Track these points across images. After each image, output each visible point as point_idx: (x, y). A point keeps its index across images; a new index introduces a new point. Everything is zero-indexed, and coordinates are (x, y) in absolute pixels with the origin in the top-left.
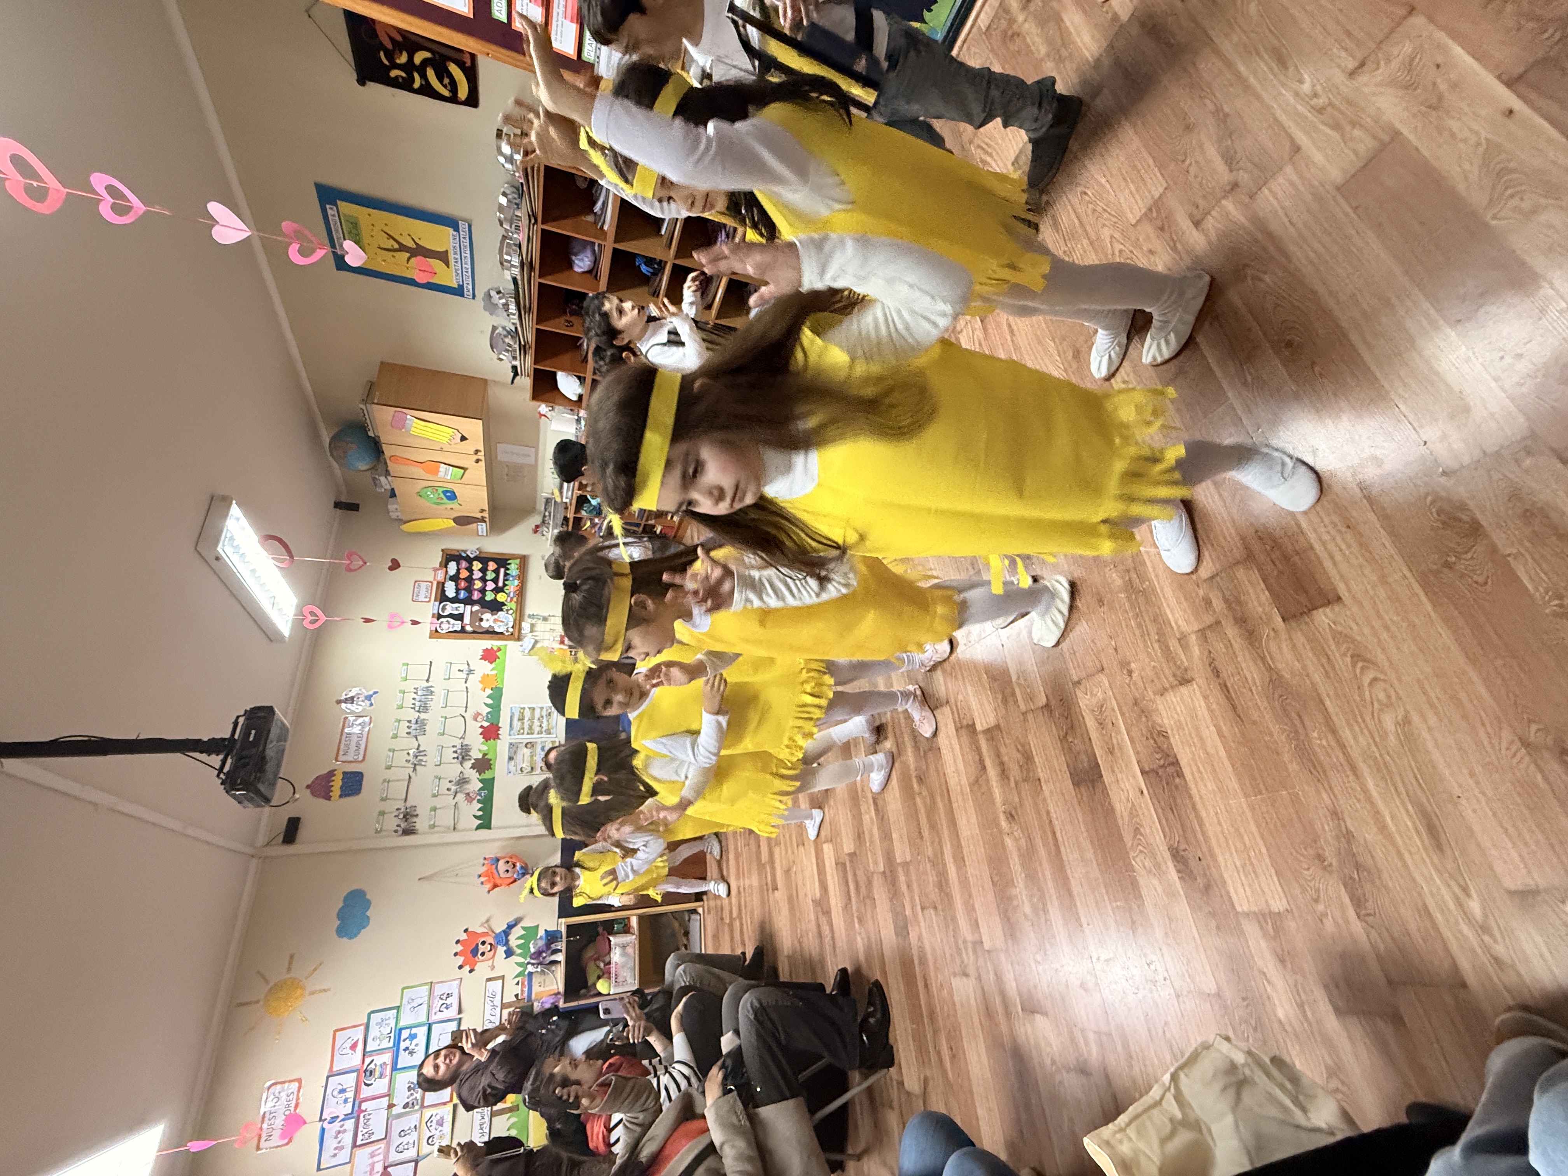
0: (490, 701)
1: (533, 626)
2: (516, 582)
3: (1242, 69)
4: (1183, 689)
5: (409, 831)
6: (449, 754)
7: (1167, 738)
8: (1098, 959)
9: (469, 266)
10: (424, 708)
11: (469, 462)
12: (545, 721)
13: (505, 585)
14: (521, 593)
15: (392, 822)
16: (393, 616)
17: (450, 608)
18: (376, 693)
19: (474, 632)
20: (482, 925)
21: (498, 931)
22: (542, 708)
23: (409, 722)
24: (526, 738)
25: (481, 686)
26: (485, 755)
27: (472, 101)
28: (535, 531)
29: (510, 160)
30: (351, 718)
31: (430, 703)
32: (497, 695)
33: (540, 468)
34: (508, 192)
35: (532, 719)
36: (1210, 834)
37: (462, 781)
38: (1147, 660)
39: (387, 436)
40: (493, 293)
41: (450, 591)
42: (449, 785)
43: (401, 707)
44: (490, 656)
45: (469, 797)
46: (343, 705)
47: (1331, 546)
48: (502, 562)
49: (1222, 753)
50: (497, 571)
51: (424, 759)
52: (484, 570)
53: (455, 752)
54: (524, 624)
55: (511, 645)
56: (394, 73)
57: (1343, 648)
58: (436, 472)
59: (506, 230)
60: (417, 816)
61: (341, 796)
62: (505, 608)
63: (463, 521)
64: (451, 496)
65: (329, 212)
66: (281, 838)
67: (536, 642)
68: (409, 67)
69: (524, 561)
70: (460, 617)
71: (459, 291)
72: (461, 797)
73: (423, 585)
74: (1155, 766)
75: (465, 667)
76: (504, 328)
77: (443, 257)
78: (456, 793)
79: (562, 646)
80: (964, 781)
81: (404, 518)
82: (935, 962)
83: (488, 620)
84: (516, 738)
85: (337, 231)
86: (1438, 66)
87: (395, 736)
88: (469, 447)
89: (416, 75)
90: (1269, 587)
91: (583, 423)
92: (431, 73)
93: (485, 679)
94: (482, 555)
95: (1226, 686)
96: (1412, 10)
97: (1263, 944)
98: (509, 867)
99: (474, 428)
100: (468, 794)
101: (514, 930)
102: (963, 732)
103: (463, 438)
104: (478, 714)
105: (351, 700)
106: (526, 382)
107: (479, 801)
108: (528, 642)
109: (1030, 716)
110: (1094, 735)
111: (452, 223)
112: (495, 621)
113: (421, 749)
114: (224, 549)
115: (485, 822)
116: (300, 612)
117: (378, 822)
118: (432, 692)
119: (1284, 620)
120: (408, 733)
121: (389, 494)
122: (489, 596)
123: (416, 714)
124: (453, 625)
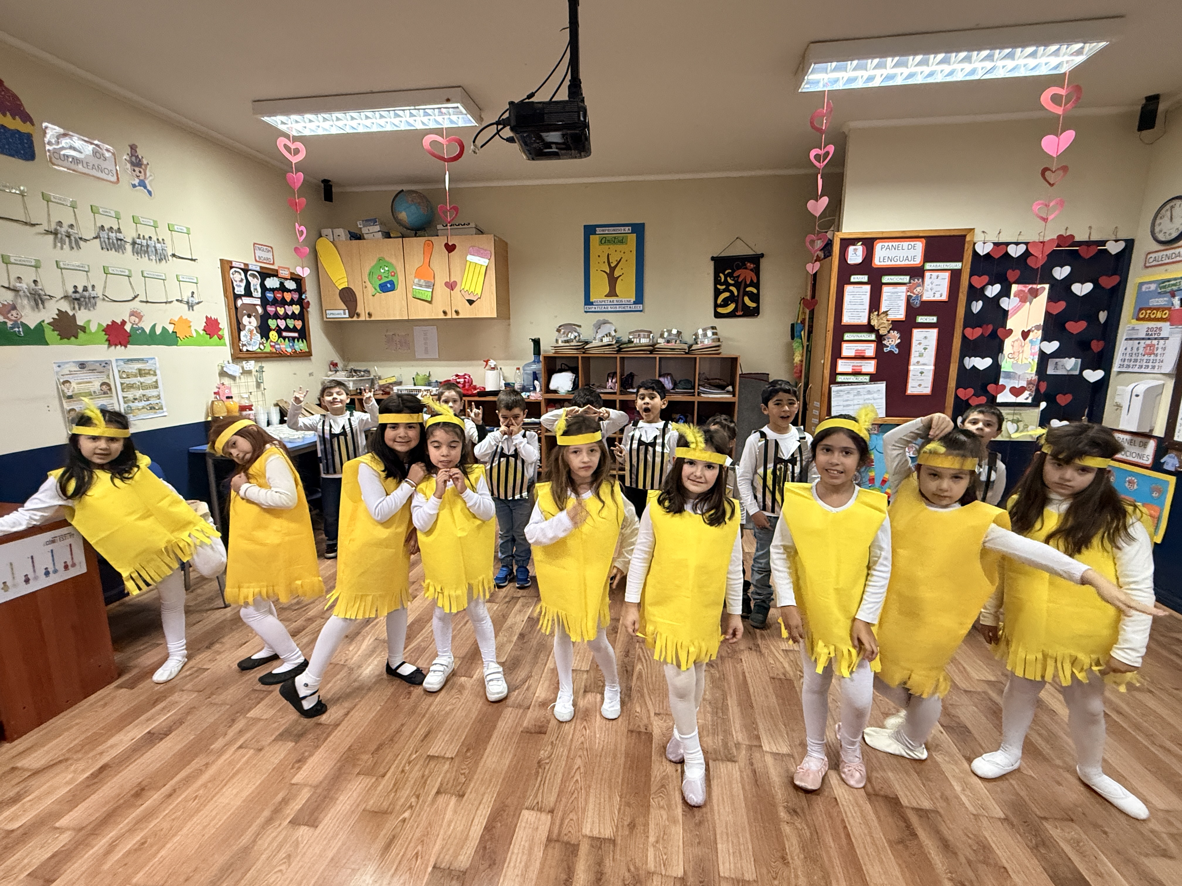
0: (158, 331)
1: (249, 372)
2: (288, 350)
6: (81, 280)
9: (610, 309)
10: (138, 250)
11: (441, 305)
12: (143, 403)
13: (284, 338)
14: (279, 356)
17: (255, 283)
18: (150, 193)
23: (119, 230)
25: (176, 319)
26: (83, 329)
27: (717, 315)
31: (145, 257)
32: (167, 339)
35: (142, 386)
37: (37, 299)
39: (456, 243)
41: (272, 283)
42: (27, 280)
43: (137, 221)
44: (212, 327)
50: (294, 330)
51: (66, 247)
52: (294, 316)
54: (251, 362)
56: (721, 275)
58: (420, 278)
63: (348, 295)
64: (386, 288)
65: (627, 228)
67: (233, 378)
68: (726, 283)
69: (307, 355)
70: (248, 293)
71: (588, 302)
73: (269, 255)
75: (196, 299)
77: (612, 293)
84: (113, 368)
85: (614, 230)
87: (93, 210)
88: (461, 306)
89: (724, 287)
93: (187, 324)
94: (306, 314)
99: (485, 311)
103: (471, 302)
104: (140, 317)
108: (234, 369)
111: (639, 300)
113: (82, 243)
120: (101, 228)
121: (356, 231)
122: (272, 323)
123: (130, 240)
124: (240, 286)
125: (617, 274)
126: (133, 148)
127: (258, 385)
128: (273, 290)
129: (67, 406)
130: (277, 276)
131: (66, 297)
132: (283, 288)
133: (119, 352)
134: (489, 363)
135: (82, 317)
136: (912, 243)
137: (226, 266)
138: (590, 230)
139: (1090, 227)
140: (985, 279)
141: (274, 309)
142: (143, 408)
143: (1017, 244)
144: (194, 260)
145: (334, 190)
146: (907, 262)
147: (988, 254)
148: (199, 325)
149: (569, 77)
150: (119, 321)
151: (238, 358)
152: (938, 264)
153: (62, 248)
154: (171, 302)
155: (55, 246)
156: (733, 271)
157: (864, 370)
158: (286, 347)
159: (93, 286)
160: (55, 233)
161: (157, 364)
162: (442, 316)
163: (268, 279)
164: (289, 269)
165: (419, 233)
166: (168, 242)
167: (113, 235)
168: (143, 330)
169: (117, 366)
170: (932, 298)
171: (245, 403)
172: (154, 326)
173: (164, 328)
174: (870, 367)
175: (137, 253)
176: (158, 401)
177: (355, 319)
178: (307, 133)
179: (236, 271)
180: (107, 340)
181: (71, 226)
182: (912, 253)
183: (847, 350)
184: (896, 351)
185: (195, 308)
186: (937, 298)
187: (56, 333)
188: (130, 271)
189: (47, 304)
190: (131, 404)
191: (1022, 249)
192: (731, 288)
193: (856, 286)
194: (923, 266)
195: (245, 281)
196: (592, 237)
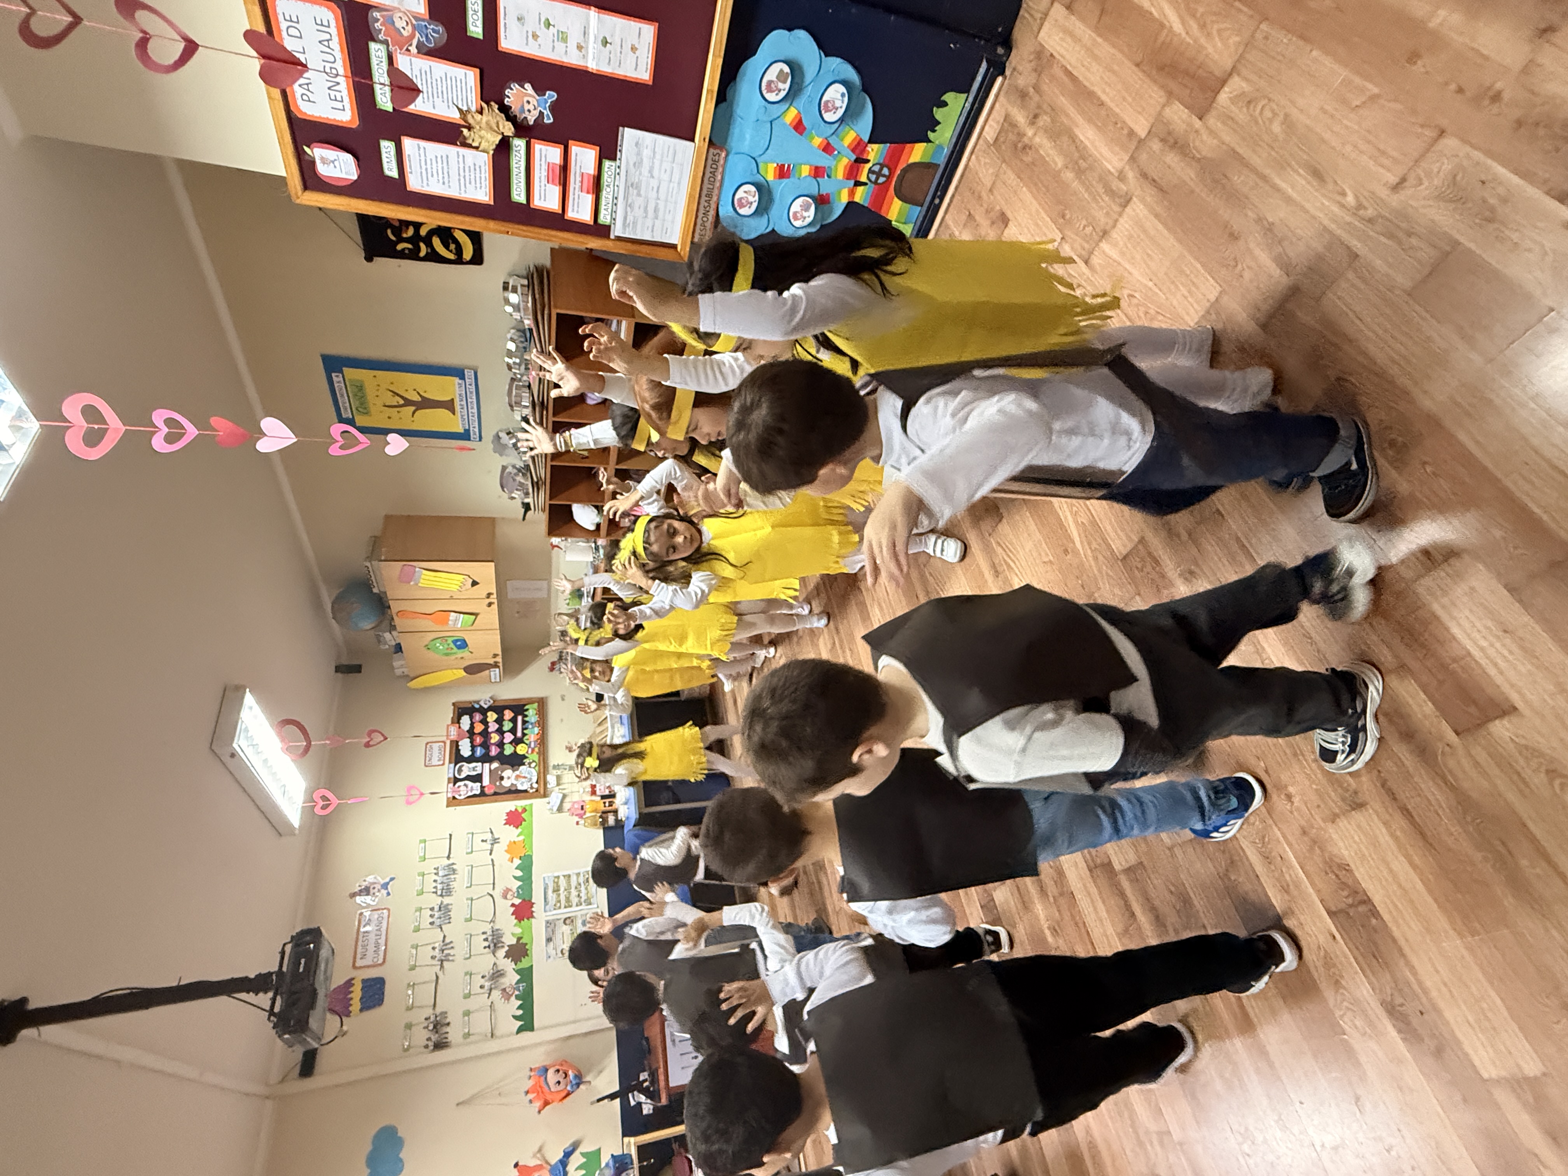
0: (519, 873)
1: (559, 778)
2: (536, 730)
3: (1278, 181)
4: (1357, 815)
5: (440, 1046)
6: (479, 943)
7: (1349, 871)
8: (1323, 1146)
9: (475, 410)
10: (447, 891)
11: (480, 606)
12: (583, 888)
13: (524, 735)
14: (543, 741)
15: (421, 1035)
16: (410, 788)
17: (467, 769)
18: (392, 879)
19: (495, 794)
20: (534, 1156)
21: (553, 1162)
22: (578, 874)
23: (432, 909)
24: (563, 913)
25: (508, 856)
26: (519, 939)
27: (478, 259)
28: (552, 669)
29: (517, 308)
30: (367, 914)
31: (454, 885)
32: (526, 865)
33: (552, 600)
34: (515, 337)
35: (568, 889)
36: (1428, 984)
37: (497, 975)
38: (1307, 783)
39: (395, 592)
40: (503, 435)
41: (466, 751)
42: (482, 982)
43: (421, 893)
44: (514, 819)
45: (505, 993)
46: (358, 899)
47: (1491, 652)
48: (519, 708)
49: (1420, 886)
50: (514, 720)
51: (451, 952)
52: (500, 721)
53: (486, 940)
54: (549, 777)
55: (537, 804)
56: (400, 247)
57: (1534, 763)
58: (446, 621)
59: (515, 374)
60: (448, 1024)
61: (361, 1010)
62: (526, 761)
63: (473, 669)
64: (462, 644)
65: (335, 379)
66: (297, 1070)
67: (564, 796)
68: (416, 239)
69: (542, 704)
70: (478, 778)
71: (465, 436)
72: (496, 994)
73: (436, 746)
74: (1343, 906)
75: (488, 836)
76: (514, 467)
77: (449, 406)
78: (491, 990)
79: (594, 798)
80: (1110, 931)
81: (412, 675)
82: (1114, 1161)
83: (510, 777)
84: (552, 915)
85: (342, 396)
86: (1483, 182)
87: (417, 930)
88: (480, 591)
89: (422, 246)
90: (1431, 698)
91: (601, 551)
92: (436, 242)
93: (512, 847)
94: (497, 704)
95: (1407, 810)
96: (1442, 133)
97: (1526, 1117)
98: (560, 1077)
99: (486, 571)
100: (504, 990)
101: (572, 1158)
102: (1098, 872)
103: (474, 583)
104: (507, 891)
105: (366, 891)
106: (540, 518)
107: (517, 998)
108: (555, 798)
109: (1177, 851)
110: (1259, 869)
111: (458, 373)
112: (517, 777)
113: (447, 940)
114: (240, 743)
115: (527, 1023)
116: (310, 799)
117: (405, 1038)
118: (454, 870)
119: (1457, 733)
120: (432, 923)
121: (393, 650)
122: (508, 750)
123: (439, 899)
124: (472, 788)
125: (416, 398)
126: (352, 894)
128: (473, 747)
131: (494, 953)
132: (470, 734)
133: (538, 909)
137: (453, 801)
144: (450, 836)
145: (346, 663)
146: (335, 44)
148: (512, 833)
150: (512, 909)
151: (544, 792)
154: (492, 861)
155: (452, 960)
157: (591, 170)
159: (484, 933)
160: (442, 960)
161: (550, 874)
162: (495, 607)
163: (462, 753)
164: (448, 725)
166: (436, 863)
169: (550, 911)
172: (515, 878)
173: (517, 868)
174: (584, 157)
175: (451, 892)
177: (501, 665)
179: (457, 792)
180: (528, 919)
182: (307, 26)
183: (546, 198)
184: (551, 96)
185: (497, 837)
187: (523, 959)
188: (467, 899)
189: (500, 967)
193: (407, 169)
195: (467, 782)
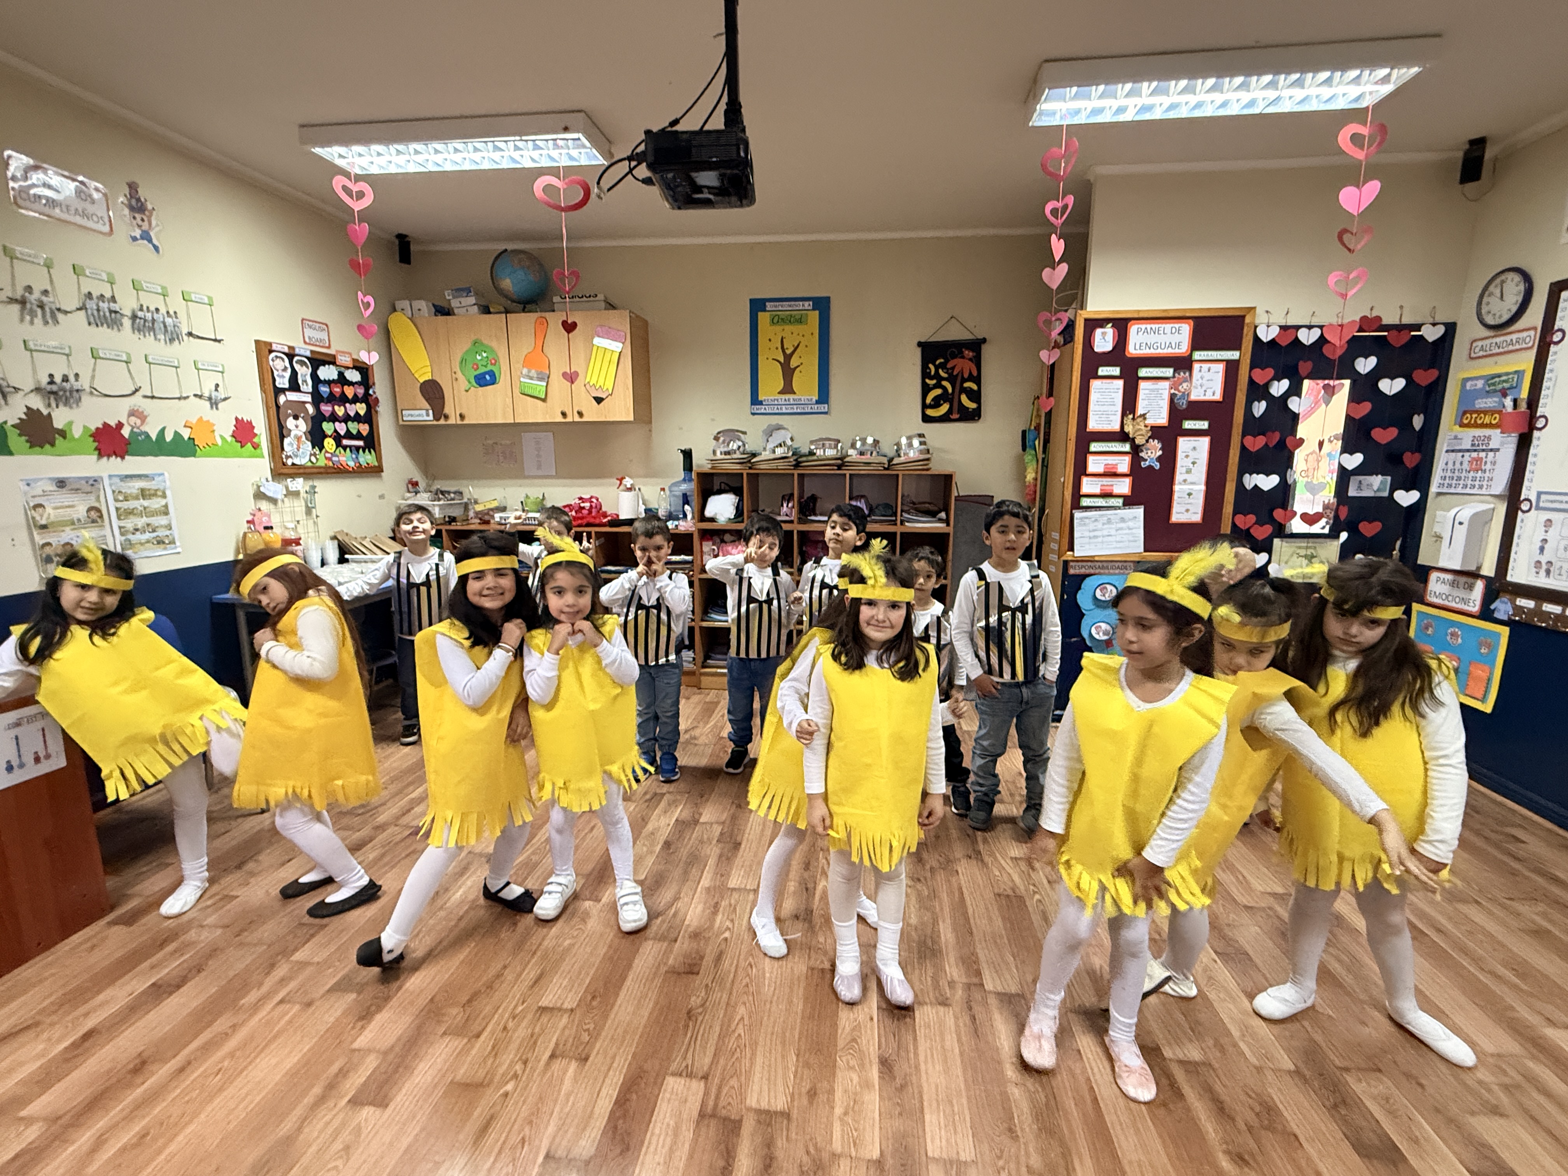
0: (169, 437)
1: (296, 494)
2: (350, 464)
6: (59, 368)
9: (784, 411)
10: (141, 326)
11: (558, 404)
14: (336, 472)
17: (304, 372)
18: (156, 248)
22: (169, 527)
23: (113, 299)
24: (109, 506)
25: (194, 420)
26: (63, 434)
27: (926, 419)
28: (410, 482)
31: (150, 337)
32: (181, 448)
35: (146, 512)
39: (578, 318)
41: (327, 373)
43: (136, 287)
44: (243, 432)
48: (371, 443)
50: (359, 436)
51: (38, 321)
52: (357, 418)
53: (65, 379)
54: (300, 480)
56: (932, 367)
58: (529, 366)
62: (317, 451)
63: (432, 390)
64: (484, 380)
65: (806, 304)
67: (274, 501)
69: (376, 471)
70: (294, 386)
71: (755, 400)
73: (324, 336)
75: (221, 394)
76: (744, 444)
77: (788, 389)
83: (298, 427)
84: (105, 488)
85: (790, 306)
87: (78, 271)
88: (585, 405)
89: (934, 382)
93: (206, 427)
94: (374, 416)
99: (618, 412)
103: (599, 400)
104: (143, 418)
108: (275, 489)
111: (823, 399)
112: (299, 439)
113: (60, 316)
120: (89, 295)
121: (442, 303)
122: (328, 427)
123: (128, 313)
124: (283, 377)
125: (794, 363)
126: (133, 187)
127: (309, 511)
128: (329, 383)
129: (39, 539)
130: (333, 363)
131: (38, 390)
132: (342, 380)
133: (114, 466)
134: (624, 482)
135: (60, 417)
136: (1177, 326)
137: (263, 349)
138: (757, 306)
139: (1401, 307)
140: (1270, 372)
141: (330, 408)
142: (148, 542)
143: (1310, 327)
144: (219, 341)
145: (413, 248)
146: (1170, 351)
147: (1273, 340)
148: (225, 429)
149: (725, 99)
150: (113, 423)
151: (280, 474)
152: (1210, 353)
153: (32, 322)
154: (187, 397)
155: (22, 320)
156: (947, 361)
157: (1117, 490)
158: (347, 459)
159: (77, 375)
160: (23, 302)
161: (168, 483)
162: (559, 419)
163: (321, 368)
164: (350, 354)
165: (528, 307)
166: (182, 315)
167: (104, 306)
168: (148, 436)
169: (111, 485)
170: (1202, 398)
171: (292, 535)
172: (163, 430)
173: (177, 434)
174: (1123, 487)
175: (139, 330)
176: (168, 533)
177: (442, 422)
178: (374, 170)
179: (277, 357)
180: (96, 449)
181: (45, 292)
182: (1176, 338)
183: (1095, 464)
184: (1157, 466)
185: (220, 405)
186: (1209, 397)
187: (24, 438)
188: (128, 355)
189: (10, 399)
190: (130, 537)
191: (1315, 334)
192: (945, 383)
193: (1105, 381)
194: (1191, 355)
195: (289, 370)
196: (761, 315)
